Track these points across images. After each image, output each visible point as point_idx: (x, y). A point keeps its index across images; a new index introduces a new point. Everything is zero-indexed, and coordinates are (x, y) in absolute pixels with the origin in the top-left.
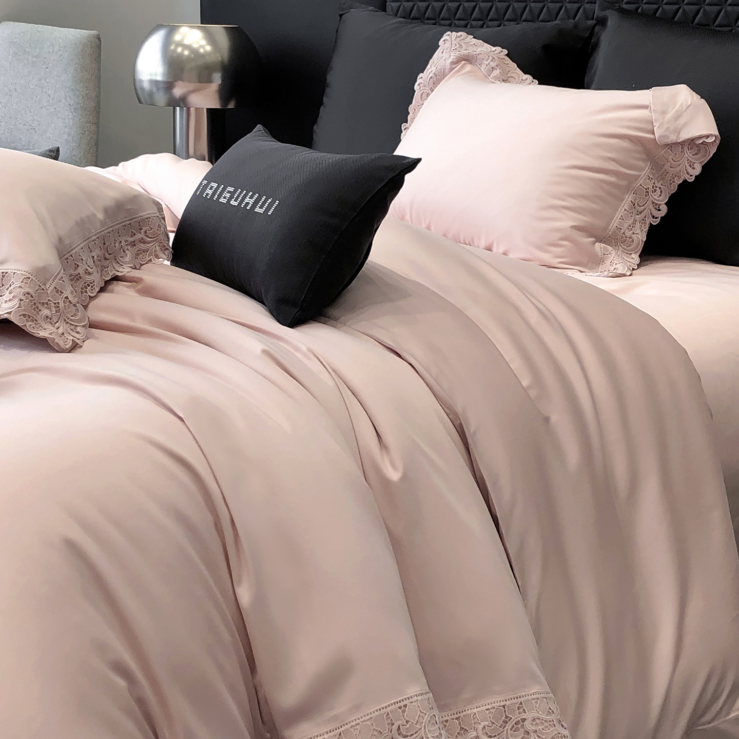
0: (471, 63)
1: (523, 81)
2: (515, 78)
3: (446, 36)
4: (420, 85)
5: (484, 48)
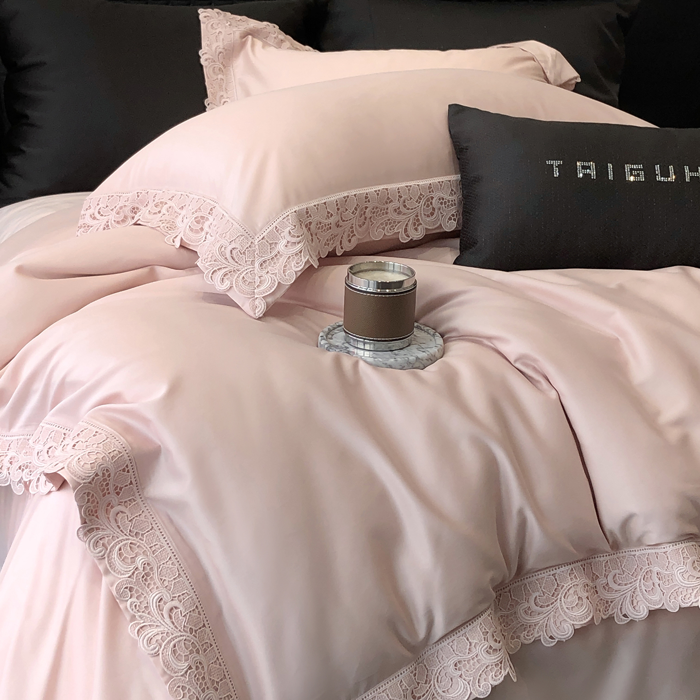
3: (203, 13)
4: (208, 60)
5: (253, 24)
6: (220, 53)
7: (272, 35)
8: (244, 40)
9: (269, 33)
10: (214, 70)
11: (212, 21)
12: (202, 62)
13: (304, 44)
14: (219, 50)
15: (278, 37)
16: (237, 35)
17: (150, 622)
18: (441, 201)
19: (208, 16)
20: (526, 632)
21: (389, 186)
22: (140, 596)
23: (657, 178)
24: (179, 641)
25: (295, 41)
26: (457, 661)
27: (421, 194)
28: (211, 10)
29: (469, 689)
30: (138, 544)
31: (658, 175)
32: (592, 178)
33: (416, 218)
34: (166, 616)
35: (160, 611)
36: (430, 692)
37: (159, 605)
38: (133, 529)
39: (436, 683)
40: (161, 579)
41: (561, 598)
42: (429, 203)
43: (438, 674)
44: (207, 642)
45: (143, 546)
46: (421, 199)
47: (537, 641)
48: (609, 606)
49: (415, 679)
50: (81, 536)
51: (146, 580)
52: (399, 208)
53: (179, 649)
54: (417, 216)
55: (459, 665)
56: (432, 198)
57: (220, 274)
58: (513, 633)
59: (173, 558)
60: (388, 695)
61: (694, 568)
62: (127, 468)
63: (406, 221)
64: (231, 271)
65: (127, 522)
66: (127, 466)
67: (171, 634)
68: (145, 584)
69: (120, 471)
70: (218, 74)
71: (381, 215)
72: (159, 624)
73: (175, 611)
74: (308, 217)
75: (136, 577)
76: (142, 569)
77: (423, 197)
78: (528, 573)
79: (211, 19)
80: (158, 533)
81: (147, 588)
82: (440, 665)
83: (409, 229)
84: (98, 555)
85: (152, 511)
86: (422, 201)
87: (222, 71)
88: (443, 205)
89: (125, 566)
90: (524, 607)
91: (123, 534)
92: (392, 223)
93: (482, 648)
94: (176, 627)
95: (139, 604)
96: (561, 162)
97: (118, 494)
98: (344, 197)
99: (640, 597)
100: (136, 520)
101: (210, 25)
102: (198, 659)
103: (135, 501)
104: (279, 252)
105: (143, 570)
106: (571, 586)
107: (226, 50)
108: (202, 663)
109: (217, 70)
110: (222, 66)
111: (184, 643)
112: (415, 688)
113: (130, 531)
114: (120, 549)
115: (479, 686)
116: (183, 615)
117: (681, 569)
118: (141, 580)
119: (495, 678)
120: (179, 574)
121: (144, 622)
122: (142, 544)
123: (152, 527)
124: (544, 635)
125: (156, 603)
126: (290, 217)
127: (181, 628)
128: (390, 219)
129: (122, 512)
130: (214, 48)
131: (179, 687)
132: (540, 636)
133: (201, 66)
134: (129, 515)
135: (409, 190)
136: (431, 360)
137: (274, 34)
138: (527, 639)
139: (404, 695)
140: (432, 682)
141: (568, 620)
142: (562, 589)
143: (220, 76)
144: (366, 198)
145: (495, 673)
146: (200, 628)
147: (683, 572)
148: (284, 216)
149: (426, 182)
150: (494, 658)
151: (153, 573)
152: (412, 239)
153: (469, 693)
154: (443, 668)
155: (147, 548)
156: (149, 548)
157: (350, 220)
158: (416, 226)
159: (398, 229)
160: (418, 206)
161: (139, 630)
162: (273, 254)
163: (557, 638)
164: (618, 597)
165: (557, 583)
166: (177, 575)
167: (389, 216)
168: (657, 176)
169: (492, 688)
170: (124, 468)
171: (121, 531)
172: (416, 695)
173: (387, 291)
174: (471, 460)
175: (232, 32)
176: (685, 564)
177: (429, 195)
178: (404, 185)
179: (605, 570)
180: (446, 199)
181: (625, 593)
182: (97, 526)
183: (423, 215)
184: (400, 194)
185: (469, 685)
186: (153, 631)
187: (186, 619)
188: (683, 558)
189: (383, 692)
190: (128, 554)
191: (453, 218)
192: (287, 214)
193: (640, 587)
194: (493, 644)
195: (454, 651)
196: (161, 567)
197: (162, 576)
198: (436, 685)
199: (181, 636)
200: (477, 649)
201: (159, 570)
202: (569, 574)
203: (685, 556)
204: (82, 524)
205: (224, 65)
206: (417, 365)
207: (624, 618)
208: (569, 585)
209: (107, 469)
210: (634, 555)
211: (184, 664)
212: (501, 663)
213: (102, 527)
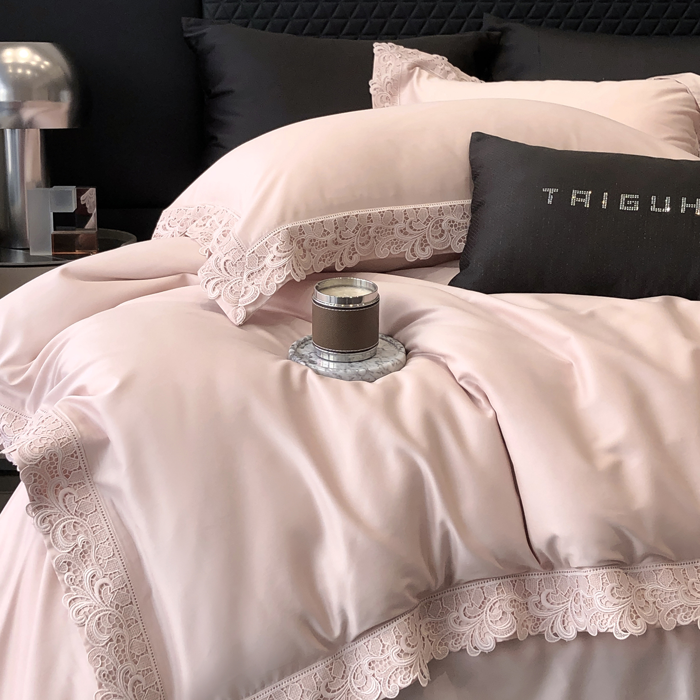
0: (424, 69)
3: (377, 47)
4: (377, 90)
5: (424, 56)
6: (388, 83)
7: (439, 67)
8: (411, 71)
9: (437, 65)
10: (381, 98)
11: (384, 54)
12: (371, 91)
13: (471, 75)
14: (387, 80)
15: (444, 68)
16: (405, 67)
17: (82, 595)
18: (452, 223)
19: (381, 50)
20: (455, 640)
21: (395, 208)
22: (76, 570)
23: (652, 208)
24: (104, 615)
25: (462, 73)
26: (371, 661)
27: (429, 217)
28: (385, 44)
29: (379, 688)
30: (81, 523)
31: (652, 205)
32: (585, 206)
33: (424, 239)
34: (96, 591)
35: (92, 586)
36: (346, 687)
37: (92, 581)
38: (78, 509)
39: (352, 679)
40: (97, 557)
41: (486, 611)
42: (438, 225)
43: (354, 671)
44: (132, 619)
45: (85, 526)
46: (430, 221)
47: (463, 650)
48: (540, 623)
49: (331, 673)
50: (30, 512)
51: (84, 557)
52: (405, 229)
53: (103, 621)
54: (424, 237)
55: (372, 665)
56: (442, 221)
57: (213, 282)
58: (441, 640)
59: (110, 539)
60: (301, 686)
61: (612, 594)
62: (76, 454)
63: (412, 242)
64: (222, 281)
65: (74, 503)
66: (75, 452)
67: (97, 608)
68: (82, 560)
69: (69, 456)
70: (385, 102)
71: (386, 235)
72: (89, 598)
73: (105, 587)
74: (300, 234)
75: (75, 553)
76: (81, 546)
77: (431, 219)
78: (457, 584)
79: (383, 52)
80: (100, 515)
81: (83, 564)
82: (357, 662)
83: (416, 248)
84: (44, 530)
85: (98, 495)
86: (430, 223)
87: (389, 100)
88: (453, 228)
89: (67, 543)
90: (454, 616)
91: (69, 513)
92: (398, 243)
93: (394, 650)
94: (103, 602)
95: (74, 577)
96: (557, 190)
97: (67, 477)
98: (344, 217)
99: (571, 618)
100: (82, 501)
101: (382, 57)
102: (120, 633)
103: (84, 484)
104: (265, 266)
105: (83, 548)
106: (497, 600)
107: (394, 81)
108: (124, 637)
109: (384, 99)
110: (389, 96)
111: (109, 618)
112: (330, 682)
113: (76, 511)
114: (64, 527)
115: (389, 687)
116: (112, 591)
117: (599, 594)
118: (78, 556)
119: (403, 681)
120: (114, 554)
121: (77, 595)
122: (85, 524)
123: (96, 510)
124: (469, 645)
125: (89, 578)
126: (280, 234)
127: (108, 603)
128: (396, 239)
129: (70, 494)
130: (382, 80)
131: (98, 656)
132: (466, 646)
133: (371, 95)
134: (77, 497)
135: (417, 212)
136: (383, 373)
137: (441, 66)
138: (455, 648)
139: (317, 687)
140: (349, 677)
141: (491, 633)
142: (488, 601)
143: (386, 104)
144: (369, 218)
145: (404, 676)
146: (127, 605)
147: (600, 598)
148: (276, 232)
149: (436, 206)
150: (405, 661)
151: (90, 552)
152: (418, 259)
153: (379, 693)
154: (359, 666)
155: (88, 528)
156: (90, 529)
157: (350, 238)
158: (424, 247)
159: (404, 249)
160: (425, 228)
161: (70, 602)
162: (260, 267)
163: (481, 649)
164: (550, 616)
165: (484, 596)
166: (112, 555)
167: (396, 236)
168: (652, 207)
169: (400, 691)
170: (73, 454)
171: (68, 510)
172: (330, 688)
173: (343, 306)
174: (395, 470)
175: (401, 64)
176: (603, 590)
177: (439, 218)
178: (412, 207)
179: (539, 588)
180: (457, 222)
181: (557, 613)
182: (45, 504)
183: (431, 236)
184: (406, 216)
185: (380, 684)
186: (83, 603)
187: (114, 595)
188: (603, 584)
189: (297, 682)
190: (71, 532)
191: (463, 240)
192: (278, 231)
193: (571, 608)
194: (405, 647)
195: (368, 650)
196: (99, 546)
197: (98, 555)
198: (352, 681)
199: (107, 610)
200: (389, 651)
201: (97, 549)
202: (497, 588)
203: (604, 581)
204: (30, 501)
205: (391, 94)
206: (367, 377)
207: (554, 637)
208: (495, 599)
209: (54, 454)
210: (567, 576)
211: (105, 637)
212: (411, 667)
213: (51, 505)
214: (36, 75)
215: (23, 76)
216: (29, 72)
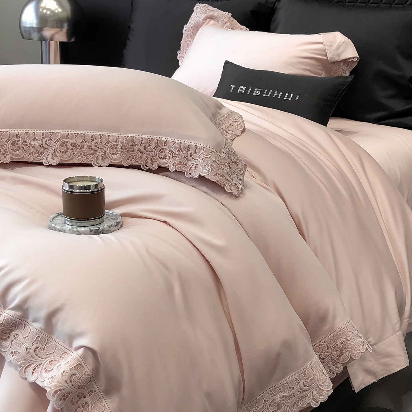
0: (213, 20)
1: (241, 29)
2: (237, 28)
3: (197, 6)
4: (186, 31)
6: (192, 27)
8: (204, 21)
10: (187, 36)
12: (184, 32)
16: (202, 18)
19: (198, 8)
25: (238, 23)
28: (201, 4)
87: (192, 37)
101: (196, 12)
107: (195, 26)
109: (189, 36)
110: (192, 35)
130: (190, 25)
133: (183, 34)
137: (222, 18)
143: (190, 39)
214: (52, 14)
215: (45, 14)
216: (49, 13)
